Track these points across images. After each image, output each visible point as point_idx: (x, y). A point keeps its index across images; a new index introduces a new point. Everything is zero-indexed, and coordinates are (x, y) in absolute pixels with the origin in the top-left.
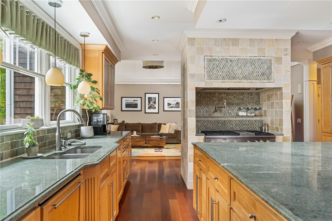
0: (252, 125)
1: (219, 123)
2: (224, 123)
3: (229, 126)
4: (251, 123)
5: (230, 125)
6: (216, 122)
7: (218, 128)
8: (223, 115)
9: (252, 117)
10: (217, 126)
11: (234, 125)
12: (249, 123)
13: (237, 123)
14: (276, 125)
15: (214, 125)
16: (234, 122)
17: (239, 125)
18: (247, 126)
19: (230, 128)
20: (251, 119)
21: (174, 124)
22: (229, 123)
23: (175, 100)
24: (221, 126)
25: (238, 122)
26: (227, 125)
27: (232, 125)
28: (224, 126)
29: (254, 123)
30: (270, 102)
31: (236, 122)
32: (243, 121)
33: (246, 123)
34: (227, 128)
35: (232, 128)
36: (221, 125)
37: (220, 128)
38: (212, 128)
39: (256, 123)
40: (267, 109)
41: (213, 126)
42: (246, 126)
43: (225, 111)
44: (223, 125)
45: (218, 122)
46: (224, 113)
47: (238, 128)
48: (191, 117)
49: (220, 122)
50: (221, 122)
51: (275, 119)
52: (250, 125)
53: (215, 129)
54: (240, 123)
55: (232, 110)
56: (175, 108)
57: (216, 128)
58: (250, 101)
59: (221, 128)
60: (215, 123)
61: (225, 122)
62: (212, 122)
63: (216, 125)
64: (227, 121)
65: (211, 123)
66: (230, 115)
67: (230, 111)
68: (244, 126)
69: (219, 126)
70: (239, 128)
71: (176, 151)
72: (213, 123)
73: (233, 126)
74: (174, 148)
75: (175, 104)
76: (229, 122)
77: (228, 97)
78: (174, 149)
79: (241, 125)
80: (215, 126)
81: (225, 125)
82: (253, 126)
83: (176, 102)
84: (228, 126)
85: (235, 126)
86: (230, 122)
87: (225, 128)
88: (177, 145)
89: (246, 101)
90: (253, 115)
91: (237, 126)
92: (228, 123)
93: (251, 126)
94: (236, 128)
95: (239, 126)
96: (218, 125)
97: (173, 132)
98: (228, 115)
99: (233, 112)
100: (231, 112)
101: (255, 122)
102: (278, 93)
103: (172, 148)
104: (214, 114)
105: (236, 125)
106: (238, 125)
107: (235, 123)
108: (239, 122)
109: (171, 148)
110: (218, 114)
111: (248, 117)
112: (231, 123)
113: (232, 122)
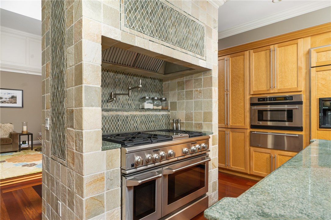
0: (159, 121)
1: (118, 120)
2: (126, 120)
3: (133, 124)
4: (158, 119)
5: (134, 122)
6: (114, 118)
7: (117, 128)
8: (120, 107)
9: (160, 110)
10: (116, 126)
11: (139, 122)
12: (156, 119)
13: (142, 120)
14: (195, 120)
15: (111, 123)
16: (139, 117)
17: (145, 122)
18: (154, 124)
19: (134, 127)
20: (158, 114)
21: (9, 125)
22: (133, 120)
23: (9, 93)
24: (121, 125)
25: (143, 117)
26: (130, 122)
27: (137, 122)
28: (126, 125)
29: (162, 119)
30: (185, 90)
31: (141, 117)
32: (149, 117)
33: (152, 119)
34: (130, 128)
35: (137, 127)
36: (122, 123)
37: (120, 128)
38: (109, 129)
39: (163, 119)
40: (178, 100)
41: (110, 126)
42: (152, 124)
43: (123, 102)
44: (125, 123)
45: (117, 118)
46: (121, 104)
47: (143, 126)
48: (92, 106)
49: (120, 118)
50: (122, 118)
51: (195, 112)
52: (157, 121)
53: (113, 131)
54: (146, 120)
55: (133, 100)
56: (8, 103)
57: (114, 128)
58: (152, 89)
59: (122, 128)
60: (113, 121)
61: (127, 118)
62: (109, 118)
63: (114, 123)
64: (129, 117)
65: (107, 121)
66: (129, 107)
67: (130, 102)
68: (150, 124)
69: (118, 125)
70: (145, 126)
71: (16, 165)
72: (110, 121)
73: (138, 124)
74: (9, 160)
75: (9, 99)
76: (132, 117)
77: (127, 79)
78: (11, 163)
79: (147, 122)
80: (113, 126)
81: (127, 123)
82: (160, 124)
83: (10, 96)
84: (131, 125)
85: (140, 124)
86: (134, 118)
87: (127, 127)
88: (14, 153)
89: (149, 89)
90: (160, 107)
91: (142, 124)
92: (131, 120)
93: (158, 123)
94: (141, 127)
95: (144, 124)
96: (117, 123)
97: (7, 136)
98: (127, 107)
99: (134, 103)
100: (132, 103)
101: (162, 117)
102: (202, 77)
103: (7, 160)
104: (107, 106)
105: (141, 122)
106: (143, 122)
107: (140, 120)
108: (145, 117)
109: (4, 161)
110: (113, 106)
111: (155, 111)
112: (135, 120)
113: (137, 118)
